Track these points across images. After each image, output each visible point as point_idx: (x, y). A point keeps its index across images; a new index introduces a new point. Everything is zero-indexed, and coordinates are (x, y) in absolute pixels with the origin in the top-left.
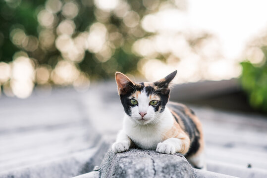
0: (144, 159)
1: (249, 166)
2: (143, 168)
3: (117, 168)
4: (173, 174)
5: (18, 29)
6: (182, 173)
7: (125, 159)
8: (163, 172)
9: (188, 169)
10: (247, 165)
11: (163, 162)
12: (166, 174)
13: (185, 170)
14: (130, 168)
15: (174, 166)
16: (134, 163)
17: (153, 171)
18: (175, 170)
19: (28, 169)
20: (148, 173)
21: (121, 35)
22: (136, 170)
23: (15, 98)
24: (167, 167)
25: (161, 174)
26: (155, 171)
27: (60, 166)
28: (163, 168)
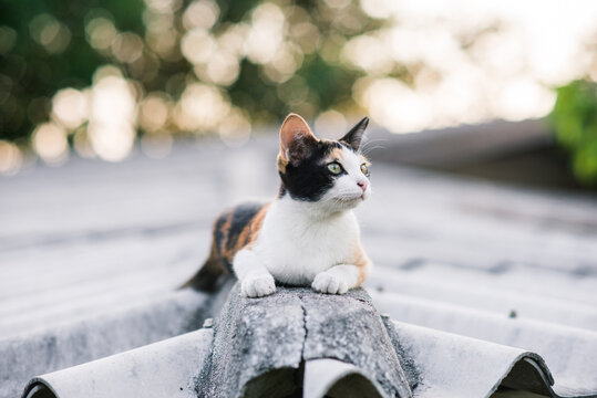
0: (288, 307)
1: (513, 315)
2: (284, 324)
3: (240, 324)
4: (341, 337)
5: (102, 20)
6: (359, 333)
7: (253, 308)
8: (322, 332)
9: (371, 327)
10: (508, 313)
11: (323, 314)
12: (328, 336)
13: (366, 327)
14: (261, 325)
15: (344, 321)
16: (268, 316)
17: (303, 331)
18: (345, 328)
19: (83, 323)
20: (293, 334)
21: (315, 28)
22: (271, 329)
23: (99, 162)
24: (329, 323)
25: (319, 336)
26: (307, 331)
27: (146, 317)
28: (322, 325)
